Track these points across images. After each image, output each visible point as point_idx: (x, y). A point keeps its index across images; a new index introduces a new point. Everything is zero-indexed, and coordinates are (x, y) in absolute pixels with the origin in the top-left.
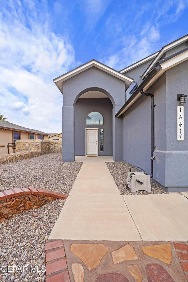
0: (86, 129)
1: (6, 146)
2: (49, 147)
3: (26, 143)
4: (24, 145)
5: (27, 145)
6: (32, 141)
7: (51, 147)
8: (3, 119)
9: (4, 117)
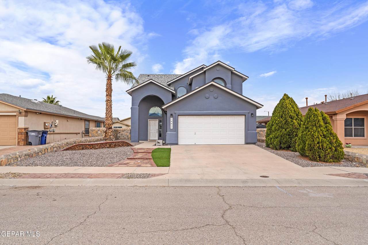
0: (149, 120)
1: (81, 133)
2: (117, 135)
3: (98, 130)
4: (97, 132)
5: (99, 132)
6: (98, 128)
7: (118, 135)
8: (55, 102)
9: (56, 100)
